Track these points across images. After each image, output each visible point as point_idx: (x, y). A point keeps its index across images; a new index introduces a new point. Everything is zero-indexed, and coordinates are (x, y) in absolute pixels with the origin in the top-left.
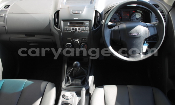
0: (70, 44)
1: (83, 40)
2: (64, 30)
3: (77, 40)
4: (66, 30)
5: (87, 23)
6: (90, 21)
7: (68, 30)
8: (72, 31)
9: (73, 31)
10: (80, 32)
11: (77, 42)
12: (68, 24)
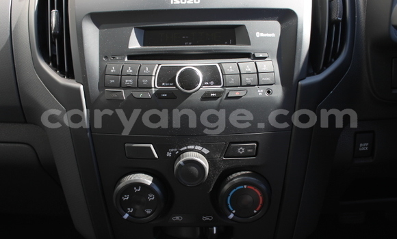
0: (147, 180)
1: (241, 150)
2: (103, 85)
3: (197, 155)
4: (121, 86)
5: (266, 34)
6: (286, 16)
7: (129, 82)
8: (158, 93)
9: (170, 93)
10: (219, 94)
11: (195, 170)
12: (134, 44)
